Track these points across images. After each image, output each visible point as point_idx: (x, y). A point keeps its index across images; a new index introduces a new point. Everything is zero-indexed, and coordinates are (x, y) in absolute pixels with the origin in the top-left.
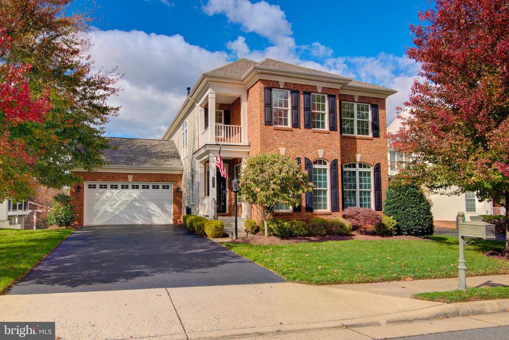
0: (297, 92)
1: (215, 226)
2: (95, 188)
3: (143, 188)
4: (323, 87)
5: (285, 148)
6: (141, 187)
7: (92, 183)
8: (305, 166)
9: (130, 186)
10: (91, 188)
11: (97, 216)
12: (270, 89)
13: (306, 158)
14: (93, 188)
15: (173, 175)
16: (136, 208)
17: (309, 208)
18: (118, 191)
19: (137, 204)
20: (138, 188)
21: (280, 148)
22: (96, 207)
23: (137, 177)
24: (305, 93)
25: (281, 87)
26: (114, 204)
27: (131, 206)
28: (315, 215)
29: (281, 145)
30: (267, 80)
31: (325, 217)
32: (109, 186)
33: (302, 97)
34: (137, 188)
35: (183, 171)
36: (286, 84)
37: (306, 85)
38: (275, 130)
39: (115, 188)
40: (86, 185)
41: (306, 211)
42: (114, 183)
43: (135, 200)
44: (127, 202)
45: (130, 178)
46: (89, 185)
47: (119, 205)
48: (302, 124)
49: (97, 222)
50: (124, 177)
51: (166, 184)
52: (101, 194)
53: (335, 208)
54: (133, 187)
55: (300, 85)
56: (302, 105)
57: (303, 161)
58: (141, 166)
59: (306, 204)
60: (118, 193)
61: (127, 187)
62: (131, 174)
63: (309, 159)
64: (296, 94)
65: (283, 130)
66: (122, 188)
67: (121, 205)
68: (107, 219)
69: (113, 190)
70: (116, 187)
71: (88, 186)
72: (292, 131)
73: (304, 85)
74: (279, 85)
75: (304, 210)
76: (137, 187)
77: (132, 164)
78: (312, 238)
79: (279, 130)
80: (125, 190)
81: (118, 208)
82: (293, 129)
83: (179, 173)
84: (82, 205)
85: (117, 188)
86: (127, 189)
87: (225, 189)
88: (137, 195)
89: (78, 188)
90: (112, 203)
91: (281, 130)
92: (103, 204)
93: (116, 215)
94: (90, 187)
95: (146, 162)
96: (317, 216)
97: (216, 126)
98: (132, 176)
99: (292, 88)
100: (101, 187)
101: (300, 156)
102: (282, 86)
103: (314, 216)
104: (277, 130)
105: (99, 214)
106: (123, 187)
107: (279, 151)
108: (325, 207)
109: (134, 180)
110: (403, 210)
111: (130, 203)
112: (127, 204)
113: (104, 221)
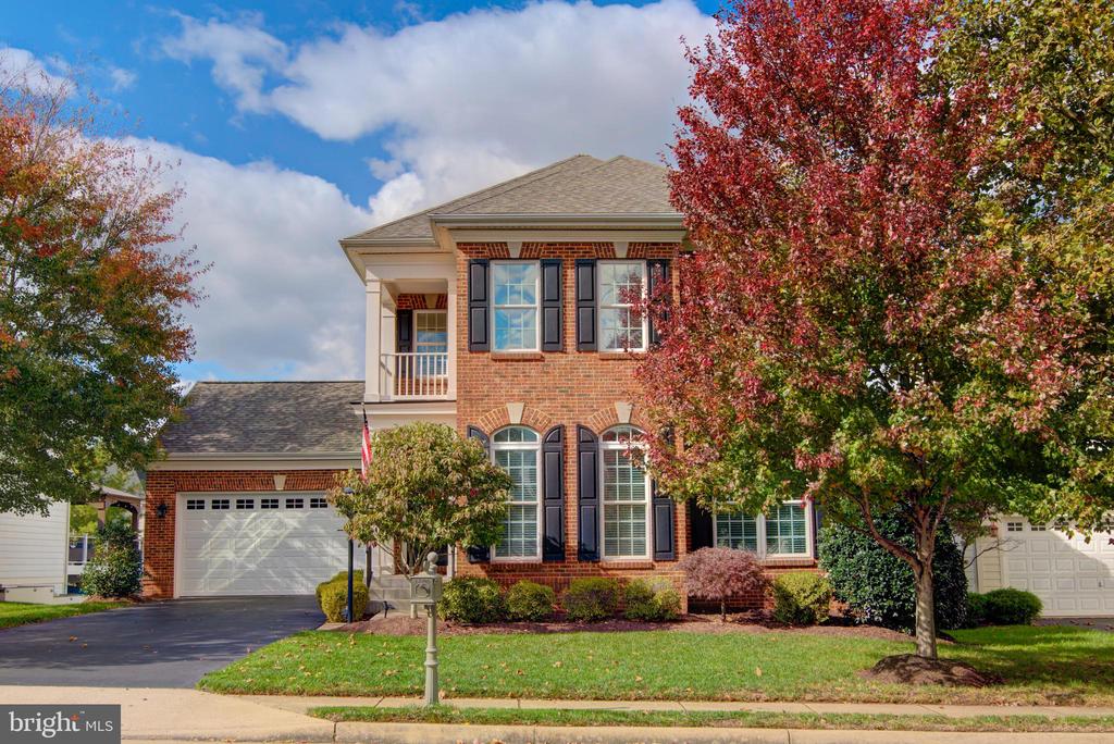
0: (557, 263)
1: (337, 595)
2: (203, 507)
3: (312, 506)
4: (631, 244)
5: (523, 404)
6: (307, 503)
7: (196, 497)
8: (579, 446)
9: (282, 503)
10: (193, 508)
11: (206, 576)
12: (485, 264)
13: (580, 427)
14: (198, 507)
16: (296, 554)
17: (586, 551)
18: (254, 515)
19: (297, 544)
20: (301, 506)
21: (508, 405)
22: (203, 555)
23: (297, 479)
24: (579, 264)
25: (512, 256)
26: (245, 547)
27: (283, 550)
28: (605, 569)
29: (511, 398)
30: (476, 244)
31: (633, 577)
32: (233, 504)
33: (571, 273)
34: (297, 506)
36: (526, 246)
37: (584, 244)
38: (495, 360)
39: (248, 507)
40: (180, 502)
41: (580, 561)
42: (246, 497)
43: (295, 535)
44: (275, 541)
45: (280, 482)
46: (188, 502)
47: (255, 549)
48: (571, 341)
49: (204, 589)
50: (266, 479)
52: (216, 522)
53: (665, 551)
54: (290, 504)
55: (567, 244)
56: (571, 294)
57: (571, 436)
58: (303, 451)
59: (580, 543)
60: (255, 518)
61: (275, 504)
62: (282, 473)
63: (587, 429)
64: (555, 268)
65: (518, 361)
66: (263, 507)
67: (261, 547)
68: (227, 583)
69: (243, 513)
70: (250, 505)
71: (185, 505)
72: (542, 359)
73: (578, 244)
74: (507, 250)
75: (573, 558)
76: (299, 504)
77: (282, 448)
78: (552, 627)
79: (507, 360)
80: (271, 512)
81: (252, 556)
82: (547, 356)
84: (170, 549)
85: (252, 507)
86: (274, 510)
88: (300, 522)
89: (159, 509)
90: (240, 545)
91: (512, 360)
92: (220, 546)
93: (249, 573)
94: (191, 505)
96: (609, 572)
98: (283, 478)
99: (544, 253)
100: (216, 505)
101: (565, 422)
102: (515, 253)
103: (602, 572)
104: (501, 361)
105: (211, 571)
106: (265, 504)
107: (505, 413)
108: (640, 550)
109: (289, 486)
110: (851, 556)
111: (280, 544)
112: (275, 545)
113: (222, 586)
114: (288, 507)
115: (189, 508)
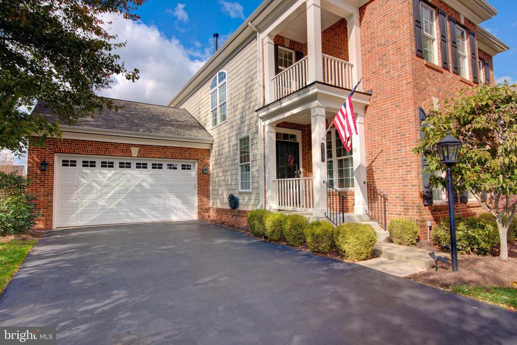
0: (444, 14)
2: (75, 165)
3: (153, 168)
4: (465, 18)
5: (438, 99)
6: (150, 166)
7: (70, 158)
9: (134, 165)
10: (67, 165)
11: (77, 213)
14: (71, 165)
15: (198, 150)
18: (113, 172)
20: (146, 168)
21: (433, 98)
22: (73, 200)
23: (146, 151)
26: (108, 192)
28: (469, 208)
31: (476, 211)
32: (98, 164)
34: (143, 168)
35: (212, 144)
37: (451, 9)
38: (426, 66)
39: (109, 166)
40: (57, 161)
41: (461, 202)
42: (107, 159)
44: (127, 189)
45: (135, 151)
46: (63, 161)
47: (115, 194)
48: (450, 65)
49: (76, 221)
50: (125, 149)
51: (186, 162)
52: (84, 176)
54: (139, 166)
55: (446, 4)
58: (152, 134)
60: (114, 174)
61: (128, 165)
62: (136, 146)
65: (434, 70)
66: (120, 167)
67: (119, 193)
68: (94, 217)
69: (105, 171)
70: (111, 165)
71: (61, 163)
73: (449, 7)
75: (459, 201)
76: (145, 166)
77: (138, 130)
79: (431, 67)
80: (126, 171)
81: (113, 199)
82: (444, 71)
83: (206, 147)
84: (50, 194)
85: (112, 167)
86: (128, 169)
87: (299, 169)
89: (42, 164)
90: (104, 191)
93: (109, 209)
94: (65, 163)
95: (157, 129)
96: (471, 209)
97: (323, 58)
98: (137, 149)
99: (438, 6)
100: (85, 164)
105: (81, 209)
106: (122, 165)
109: (141, 155)
111: (132, 191)
112: (129, 192)
113: (91, 219)
114: (137, 167)
115: (63, 165)
